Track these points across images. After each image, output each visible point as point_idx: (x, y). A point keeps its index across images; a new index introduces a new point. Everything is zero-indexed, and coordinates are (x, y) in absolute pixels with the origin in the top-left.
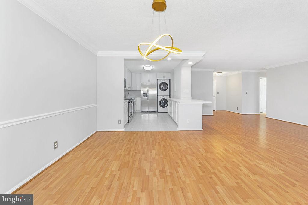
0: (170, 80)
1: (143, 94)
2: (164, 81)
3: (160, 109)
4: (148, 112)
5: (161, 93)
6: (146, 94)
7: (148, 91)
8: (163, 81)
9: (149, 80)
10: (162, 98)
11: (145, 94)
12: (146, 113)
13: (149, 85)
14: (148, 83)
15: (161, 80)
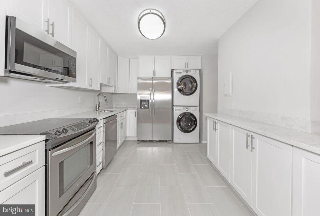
0: (200, 70)
1: (141, 101)
2: (189, 74)
4: (152, 141)
5: (181, 100)
6: (148, 101)
7: (153, 95)
8: (186, 74)
9: (155, 72)
10: (183, 110)
11: (145, 101)
12: (147, 144)
13: (154, 82)
14: (152, 79)
15: (182, 71)
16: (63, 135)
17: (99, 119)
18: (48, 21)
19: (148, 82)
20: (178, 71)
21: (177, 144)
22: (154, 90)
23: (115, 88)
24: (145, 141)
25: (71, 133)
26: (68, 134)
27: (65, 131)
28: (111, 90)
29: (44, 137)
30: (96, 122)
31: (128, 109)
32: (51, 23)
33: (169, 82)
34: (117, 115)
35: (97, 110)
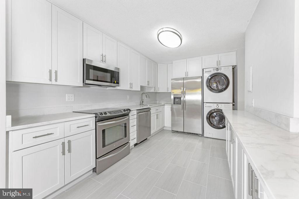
1: (175, 98)
2: (219, 71)
3: (210, 131)
4: (184, 133)
5: (210, 96)
6: (180, 98)
7: (184, 93)
8: (216, 72)
9: (187, 73)
10: (214, 107)
11: (178, 98)
12: (179, 134)
13: (185, 81)
14: (184, 79)
15: (212, 69)
16: (104, 115)
17: (131, 109)
18: (102, 55)
19: (180, 81)
20: (207, 70)
21: (207, 138)
22: (185, 89)
23: (155, 89)
24: (177, 132)
25: (108, 115)
26: (106, 115)
27: (105, 113)
28: (152, 90)
29: (94, 115)
30: (129, 111)
31: (166, 104)
32: (104, 56)
33: (199, 80)
34: (151, 108)
35: (141, 105)
